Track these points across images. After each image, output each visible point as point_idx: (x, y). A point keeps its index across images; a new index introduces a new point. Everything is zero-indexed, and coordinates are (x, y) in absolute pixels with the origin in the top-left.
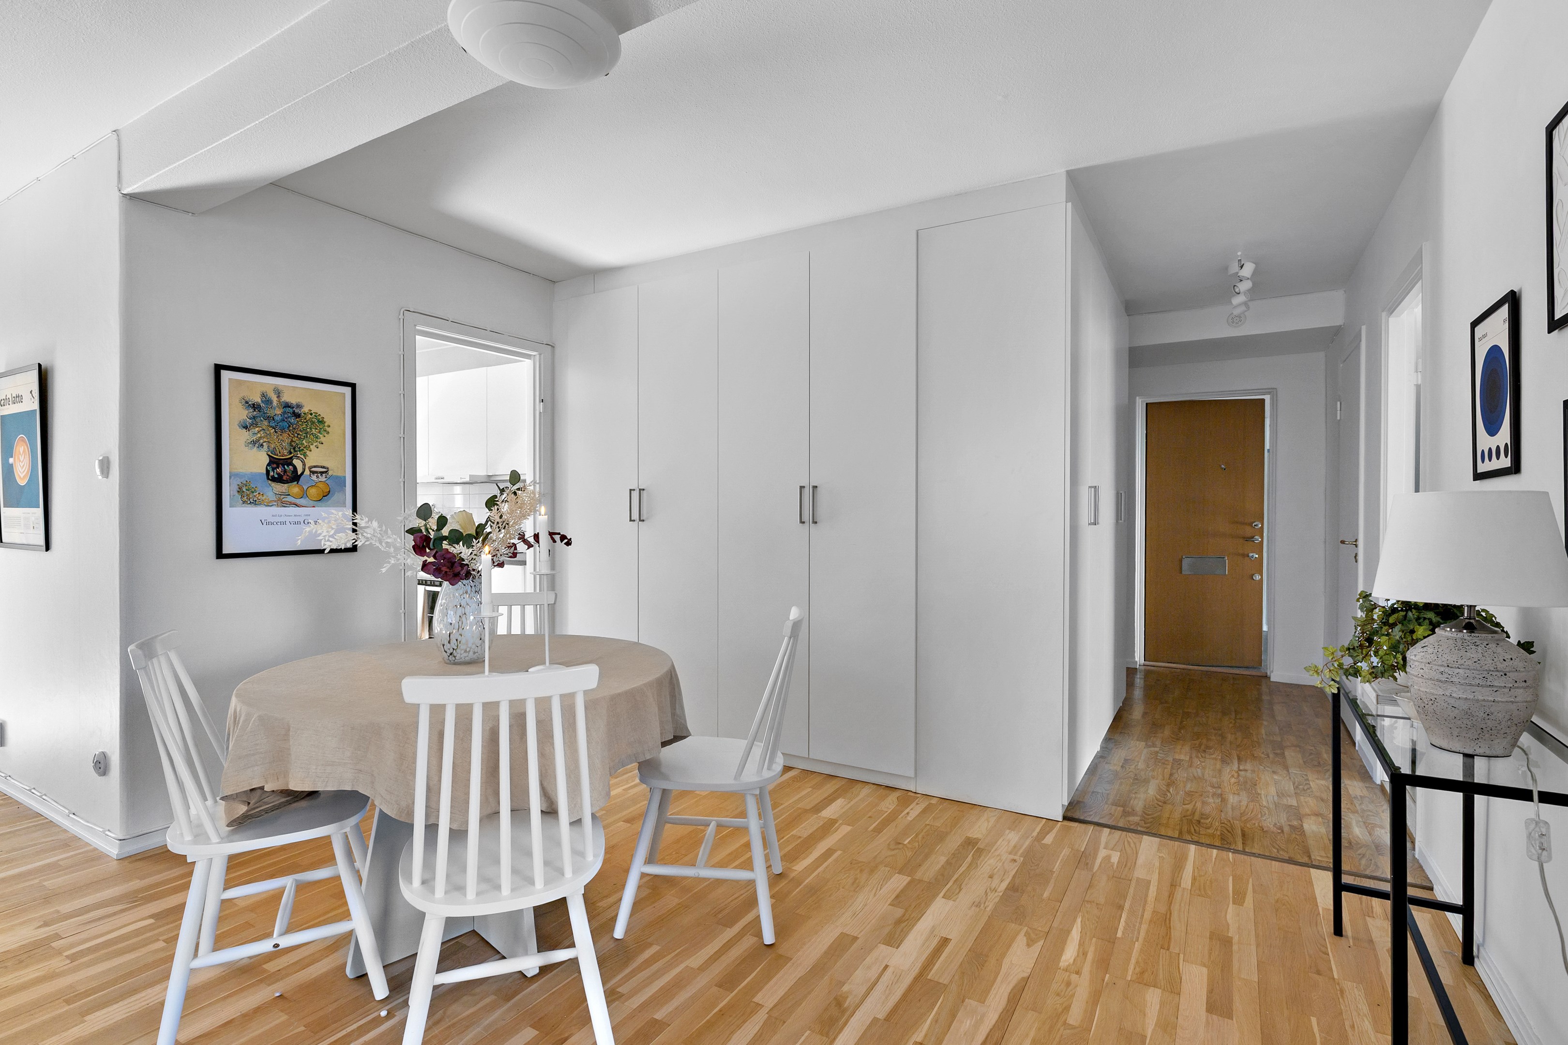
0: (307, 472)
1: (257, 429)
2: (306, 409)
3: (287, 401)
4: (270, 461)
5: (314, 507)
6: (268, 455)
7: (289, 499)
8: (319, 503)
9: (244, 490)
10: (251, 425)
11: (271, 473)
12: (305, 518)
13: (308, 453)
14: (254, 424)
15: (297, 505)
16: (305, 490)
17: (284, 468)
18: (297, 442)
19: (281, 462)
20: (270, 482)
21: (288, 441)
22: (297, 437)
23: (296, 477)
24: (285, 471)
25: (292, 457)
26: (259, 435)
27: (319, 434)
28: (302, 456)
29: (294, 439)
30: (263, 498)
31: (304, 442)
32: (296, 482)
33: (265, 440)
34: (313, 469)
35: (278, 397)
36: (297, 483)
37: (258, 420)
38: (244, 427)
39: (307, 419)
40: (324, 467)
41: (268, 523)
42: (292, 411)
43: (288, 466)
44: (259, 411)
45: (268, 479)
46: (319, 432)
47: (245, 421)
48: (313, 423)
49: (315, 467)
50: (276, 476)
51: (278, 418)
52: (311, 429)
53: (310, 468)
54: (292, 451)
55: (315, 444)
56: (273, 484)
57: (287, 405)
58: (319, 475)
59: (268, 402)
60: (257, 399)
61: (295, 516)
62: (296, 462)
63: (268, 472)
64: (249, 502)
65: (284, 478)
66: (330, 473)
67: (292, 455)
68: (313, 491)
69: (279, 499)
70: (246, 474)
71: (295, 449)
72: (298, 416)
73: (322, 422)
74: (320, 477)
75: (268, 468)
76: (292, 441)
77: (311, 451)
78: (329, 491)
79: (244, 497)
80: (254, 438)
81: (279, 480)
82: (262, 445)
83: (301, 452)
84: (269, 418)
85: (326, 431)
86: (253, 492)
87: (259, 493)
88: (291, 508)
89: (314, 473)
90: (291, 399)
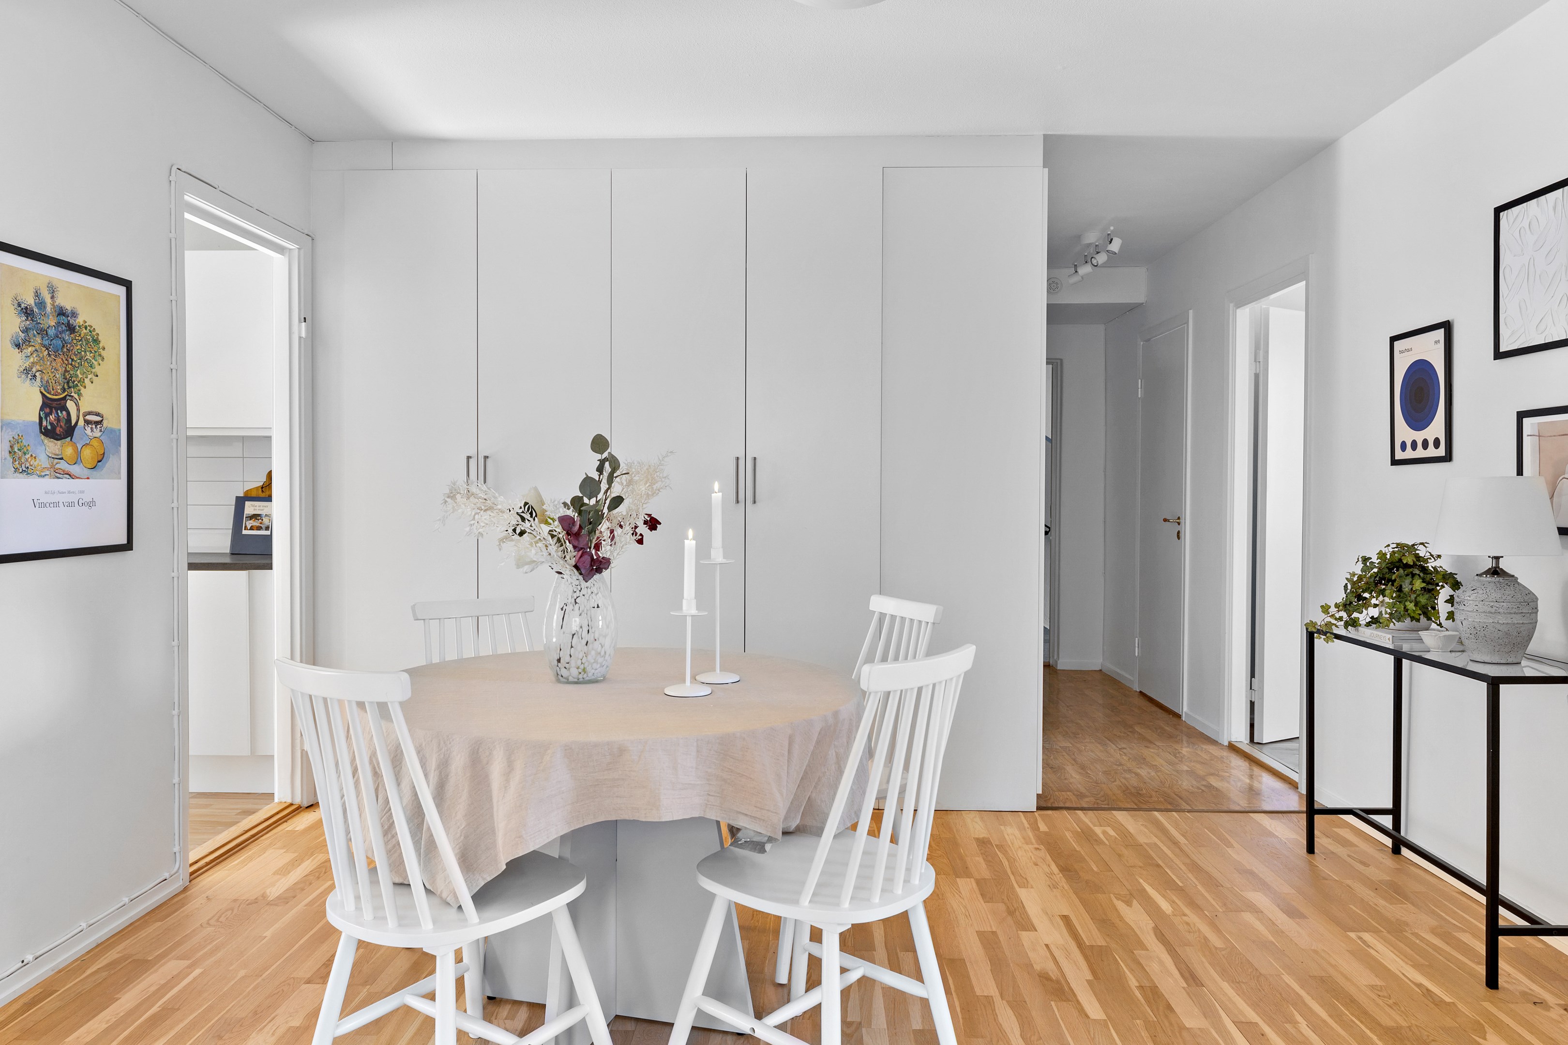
0: (81, 422)
1: (30, 349)
2: (80, 320)
3: (62, 305)
4: (44, 403)
5: (88, 478)
6: (41, 392)
7: (63, 465)
8: (94, 472)
9: (16, 450)
10: (25, 341)
11: (44, 423)
12: (81, 496)
13: (83, 391)
14: (27, 342)
15: (71, 476)
16: (79, 450)
17: (58, 414)
18: (71, 372)
19: (54, 404)
20: (43, 437)
21: (62, 370)
22: (71, 364)
23: (69, 431)
24: (58, 419)
25: (66, 396)
26: (32, 360)
27: (93, 361)
28: (76, 396)
29: (68, 369)
30: (36, 463)
31: (78, 372)
32: (70, 438)
33: (38, 367)
34: (89, 417)
35: (53, 297)
36: (71, 440)
37: (31, 333)
38: (16, 346)
39: (82, 335)
40: (98, 414)
41: (43, 505)
42: (66, 321)
43: (61, 412)
44: (32, 320)
45: (41, 432)
46: (94, 358)
47: (17, 336)
48: (87, 340)
49: (90, 413)
50: (49, 427)
51: (52, 332)
52: (85, 352)
53: (85, 415)
54: (66, 387)
55: (90, 377)
56: (46, 441)
57: (61, 312)
58: (94, 426)
59: (41, 304)
60: (30, 300)
61: (69, 492)
62: (70, 405)
63: (41, 419)
64: (21, 471)
65: (58, 430)
66: (105, 423)
67: (66, 393)
68: (87, 453)
69: (52, 466)
70: (19, 424)
71: (70, 384)
72: (71, 329)
73: (96, 341)
74: (95, 430)
75: (41, 413)
76: (66, 371)
77: (85, 387)
78: (104, 453)
79: (15, 461)
80: (27, 364)
81: (49, 433)
82: (35, 376)
83: (75, 390)
84: (43, 332)
85: (100, 355)
86: (25, 454)
87: (31, 456)
88: (64, 480)
89: (88, 422)
90: (65, 301)
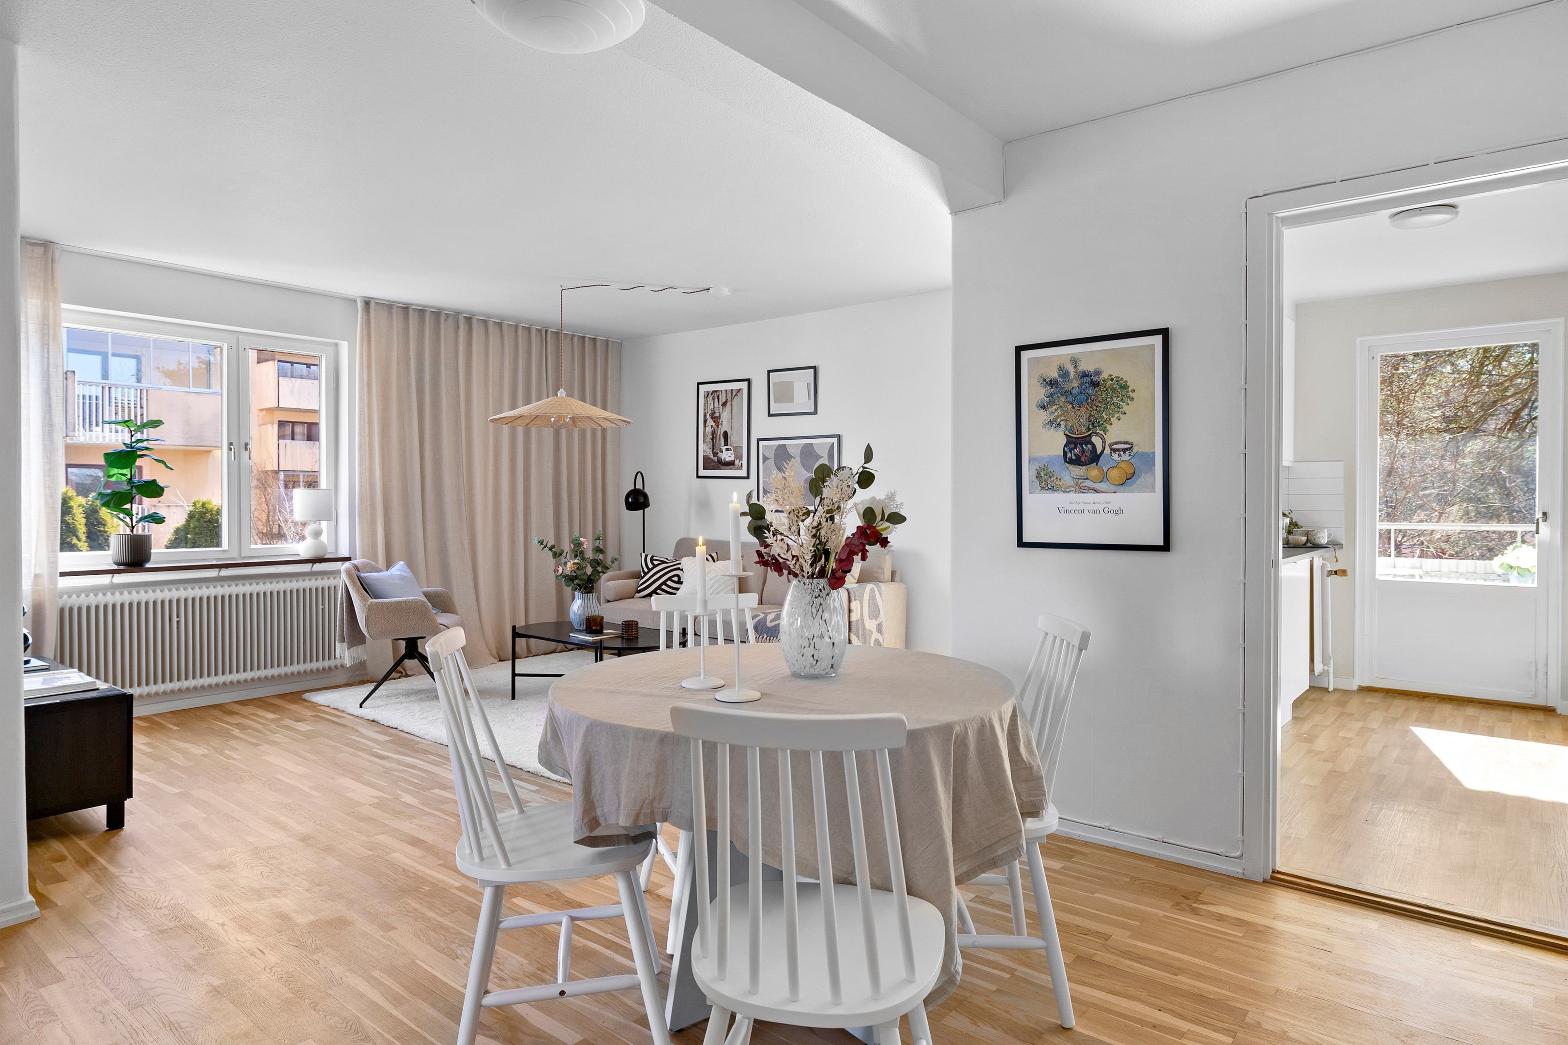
0: (1107, 451)
1: (1054, 407)
2: (1105, 375)
3: (1085, 370)
4: (1067, 441)
5: (1115, 492)
6: (1065, 434)
7: (1088, 483)
8: (1122, 488)
9: (1042, 475)
10: (1049, 403)
11: (1069, 455)
12: (1107, 505)
13: (1109, 427)
14: (1052, 403)
15: (1096, 491)
16: (1105, 472)
17: (1083, 447)
18: (1096, 416)
19: (1079, 441)
20: (1067, 465)
21: (1087, 416)
22: (1096, 410)
23: (1095, 458)
24: (1083, 451)
25: (1091, 433)
26: (1056, 414)
27: (1121, 403)
28: (1102, 432)
29: (1092, 414)
30: (1061, 483)
31: (1104, 414)
32: (1095, 463)
33: (1062, 418)
34: (1115, 447)
35: (1075, 367)
36: (1097, 465)
37: (1055, 397)
38: (1041, 408)
39: (1107, 387)
40: (1125, 443)
41: (1066, 512)
42: (1090, 380)
43: (1086, 446)
44: (1056, 387)
45: (1066, 461)
46: (1122, 400)
47: (1043, 400)
48: (1114, 390)
49: (1116, 443)
50: (1074, 458)
51: (1075, 392)
52: (1111, 398)
53: (1111, 445)
54: (1091, 427)
55: (1116, 416)
56: (1071, 467)
57: (1085, 375)
58: (1122, 453)
59: (1064, 374)
60: (1054, 374)
61: (1094, 503)
62: (1096, 440)
63: (1065, 453)
64: (1047, 488)
65: (1083, 459)
66: (1135, 449)
67: (1091, 431)
68: (1114, 473)
69: (1077, 484)
70: (1044, 458)
71: (1096, 424)
72: (1095, 384)
73: (1125, 387)
74: (1123, 455)
75: (1066, 449)
76: (1091, 415)
77: (1111, 424)
78: (1134, 472)
79: (1042, 482)
80: (1052, 418)
81: (1076, 462)
82: (1059, 424)
83: (1101, 428)
84: (1067, 393)
85: (1129, 397)
86: (1051, 477)
87: (1057, 478)
88: (1089, 494)
89: (1115, 450)
90: (1086, 366)
